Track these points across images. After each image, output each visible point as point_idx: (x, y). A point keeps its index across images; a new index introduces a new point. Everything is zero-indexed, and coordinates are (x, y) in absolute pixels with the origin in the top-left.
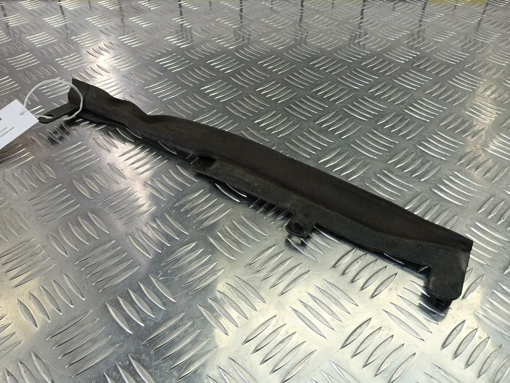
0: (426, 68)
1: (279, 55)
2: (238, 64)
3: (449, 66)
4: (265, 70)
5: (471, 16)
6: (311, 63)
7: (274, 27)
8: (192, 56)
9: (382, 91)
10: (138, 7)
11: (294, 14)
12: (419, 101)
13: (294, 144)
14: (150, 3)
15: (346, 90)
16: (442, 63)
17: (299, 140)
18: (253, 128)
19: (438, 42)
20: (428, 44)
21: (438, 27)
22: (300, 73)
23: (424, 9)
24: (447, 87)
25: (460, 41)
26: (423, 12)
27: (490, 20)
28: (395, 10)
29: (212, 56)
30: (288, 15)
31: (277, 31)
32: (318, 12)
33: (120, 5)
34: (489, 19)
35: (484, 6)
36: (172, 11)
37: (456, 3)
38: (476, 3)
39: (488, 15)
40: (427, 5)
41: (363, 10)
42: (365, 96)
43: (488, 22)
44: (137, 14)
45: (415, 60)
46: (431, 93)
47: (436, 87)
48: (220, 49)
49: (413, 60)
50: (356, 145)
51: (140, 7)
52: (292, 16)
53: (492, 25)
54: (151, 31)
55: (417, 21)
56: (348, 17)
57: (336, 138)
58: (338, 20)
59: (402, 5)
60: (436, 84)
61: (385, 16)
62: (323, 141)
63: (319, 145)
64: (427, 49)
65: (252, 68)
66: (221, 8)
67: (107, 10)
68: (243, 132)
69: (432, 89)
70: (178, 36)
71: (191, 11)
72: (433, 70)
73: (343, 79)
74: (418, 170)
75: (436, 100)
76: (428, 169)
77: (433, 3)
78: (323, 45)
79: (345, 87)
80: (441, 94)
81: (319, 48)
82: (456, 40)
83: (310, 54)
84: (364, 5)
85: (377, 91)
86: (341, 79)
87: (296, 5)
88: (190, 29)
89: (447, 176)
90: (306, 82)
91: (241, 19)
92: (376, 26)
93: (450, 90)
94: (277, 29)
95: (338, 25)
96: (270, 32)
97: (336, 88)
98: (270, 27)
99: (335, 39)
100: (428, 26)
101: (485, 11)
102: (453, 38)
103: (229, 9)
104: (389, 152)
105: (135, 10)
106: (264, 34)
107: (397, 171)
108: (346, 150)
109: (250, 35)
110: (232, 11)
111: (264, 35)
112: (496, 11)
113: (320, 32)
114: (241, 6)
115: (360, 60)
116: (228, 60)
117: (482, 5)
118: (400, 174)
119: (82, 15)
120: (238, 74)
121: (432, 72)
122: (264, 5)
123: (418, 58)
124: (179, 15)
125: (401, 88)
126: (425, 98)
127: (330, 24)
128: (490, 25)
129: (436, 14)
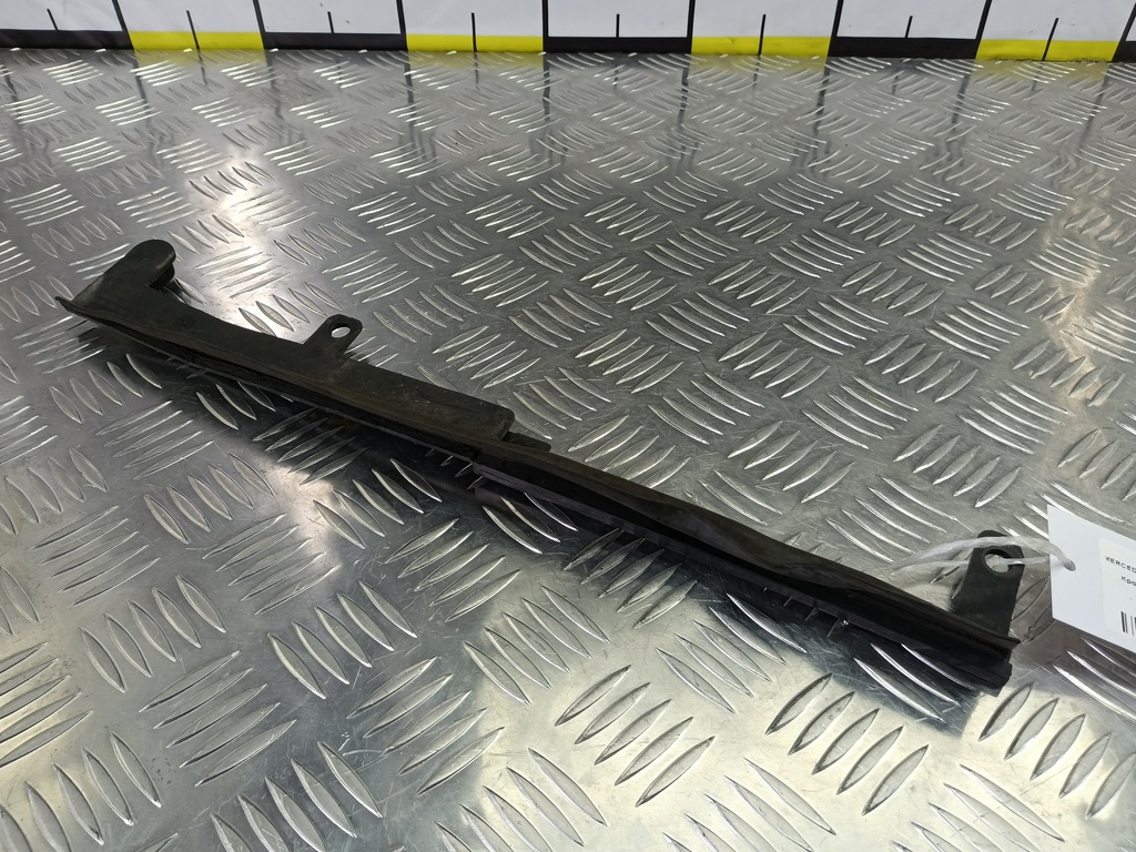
0: (976, 229)
1: (634, 198)
2: (539, 218)
3: (1027, 225)
4: (601, 231)
5: (1074, 108)
6: (708, 217)
7: (621, 132)
8: (434, 199)
9: (874, 283)
10: (313, 82)
11: (668, 102)
12: (962, 309)
13: (669, 410)
14: (340, 73)
15: (789, 280)
16: (1014, 218)
17: (681, 401)
18: (572, 371)
19: (1000, 169)
20: (978, 173)
21: (998, 134)
22: (682, 241)
23: (962, 91)
24: (1027, 277)
25: (1051, 166)
26: (961, 97)
27: (1118, 118)
28: (897, 93)
29: (480, 199)
30: (655, 104)
31: (628, 140)
32: (721, 96)
33: (273, 76)
34: (1115, 115)
35: (1099, 85)
36: (390, 93)
37: (1037, 77)
38: (1084, 78)
39: (1111, 105)
40: (971, 82)
41: (823, 93)
42: (836, 295)
43: (1113, 121)
44: (309, 99)
45: (949, 211)
46: (990, 291)
47: (1001, 276)
48: (497, 181)
49: (944, 210)
50: (816, 415)
51: (318, 82)
52: (662, 107)
53: (1122, 128)
54: (341, 138)
55: (949, 119)
56: (790, 109)
57: (770, 396)
58: (768, 117)
59: (913, 82)
60: (999, 267)
61: (877, 108)
62: (739, 403)
63: (728, 413)
64: (976, 184)
65: (572, 226)
66: (501, 88)
67: (241, 87)
68: (549, 380)
69: (991, 279)
70: (403, 151)
71: (432, 93)
72: (993, 234)
73: (783, 254)
74: (969, 480)
75: (1003, 306)
76: (992, 478)
77: (985, 77)
78: (734, 174)
79: (788, 275)
80: (1013, 294)
81: (725, 183)
82: (1042, 164)
83: (704, 196)
84: (826, 83)
85: (864, 283)
86: (778, 254)
87: (671, 81)
88: (432, 133)
89: (1036, 494)
90: (697, 260)
91: (547, 113)
92: (857, 129)
93: (1034, 282)
94: (629, 137)
95: (768, 128)
96: (612, 144)
97: (766, 275)
98: (613, 131)
99: (763, 160)
100: (974, 131)
101: (1101, 95)
102: (1035, 160)
103: (520, 88)
104: (898, 432)
105: (305, 90)
106: (599, 147)
107: (920, 479)
108: (796, 428)
109: (566, 149)
110: (526, 93)
111: (599, 149)
112: (1128, 97)
113: (728, 144)
114: (547, 82)
115: (820, 210)
116: (516, 207)
117: (1096, 82)
118: (925, 488)
119: (186, 98)
120: (538, 241)
121: (989, 240)
122: (599, 82)
123: (956, 206)
124: (407, 103)
125: (918, 279)
126: (977, 301)
127: (750, 126)
128: (1119, 129)
129: (992, 103)
